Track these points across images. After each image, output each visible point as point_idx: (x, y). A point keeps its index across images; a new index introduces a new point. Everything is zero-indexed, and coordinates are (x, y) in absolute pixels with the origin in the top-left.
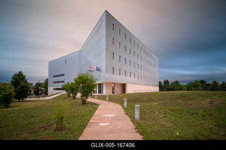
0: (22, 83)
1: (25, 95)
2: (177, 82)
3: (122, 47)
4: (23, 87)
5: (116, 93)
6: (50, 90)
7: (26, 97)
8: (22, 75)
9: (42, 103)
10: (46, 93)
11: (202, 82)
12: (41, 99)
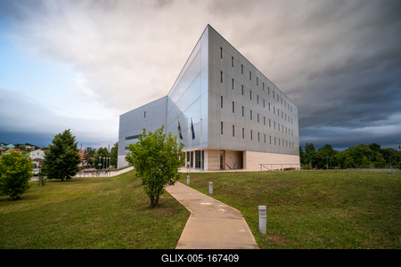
0: (68, 150)
1: (72, 170)
2: (328, 147)
3: (237, 87)
4: (70, 156)
5: (226, 167)
6: (121, 159)
7: (74, 174)
8: (69, 137)
11: (375, 147)
12: (102, 175)
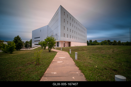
0: (19, 42)
1: (20, 47)
2: (96, 41)
3: (69, 23)
4: (20, 43)
5: (66, 46)
6: (33, 45)
7: (21, 49)
8: (19, 38)
9: (29, 51)
10: (31, 47)
11: (109, 41)
12: (28, 49)
